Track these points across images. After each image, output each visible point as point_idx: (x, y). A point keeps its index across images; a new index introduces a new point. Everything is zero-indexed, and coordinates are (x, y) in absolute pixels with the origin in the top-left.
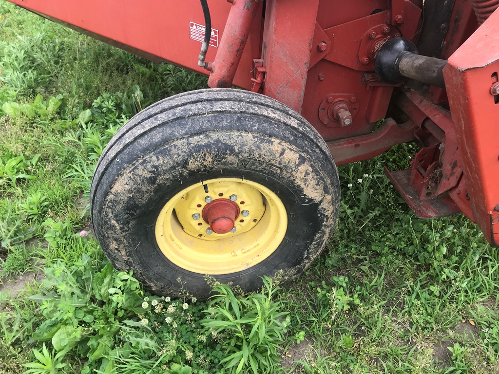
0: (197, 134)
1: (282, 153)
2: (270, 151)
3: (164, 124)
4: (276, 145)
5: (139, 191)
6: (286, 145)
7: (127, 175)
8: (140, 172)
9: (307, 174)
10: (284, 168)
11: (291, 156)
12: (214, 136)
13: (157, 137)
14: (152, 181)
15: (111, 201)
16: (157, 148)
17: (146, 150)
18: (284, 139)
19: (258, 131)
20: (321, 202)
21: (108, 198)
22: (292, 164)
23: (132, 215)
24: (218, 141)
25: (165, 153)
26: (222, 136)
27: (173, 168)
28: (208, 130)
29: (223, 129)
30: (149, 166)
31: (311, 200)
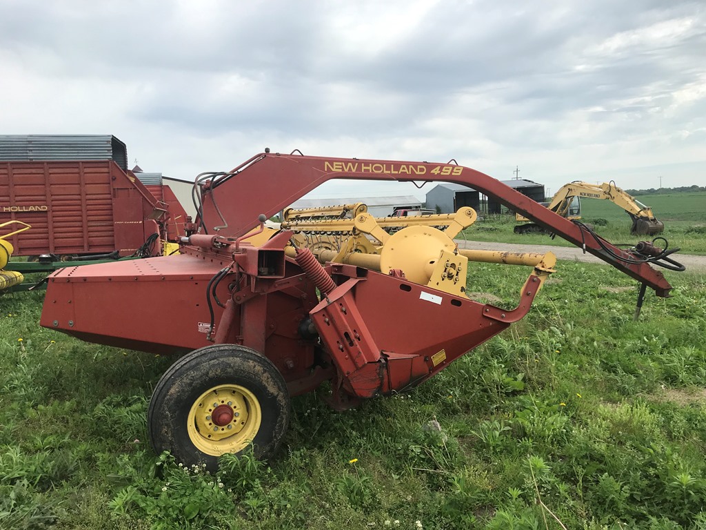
0: (213, 359)
1: (255, 367)
2: (248, 365)
3: (197, 357)
4: (251, 363)
5: (183, 391)
6: (256, 363)
7: (178, 383)
8: (185, 381)
9: (268, 378)
10: (256, 375)
11: (259, 368)
12: (221, 360)
13: (193, 363)
14: (190, 384)
15: (168, 400)
16: (193, 368)
17: (188, 370)
18: (255, 360)
19: (242, 357)
20: (278, 395)
21: (166, 399)
22: (260, 373)
23: (178, 406)
24: (223, 361)
25: (197, 370)
26: (225, 359)
27: (201, 376)
28: (218, 357)
29: (225, 356)
30: (189, 377)
31: (272, 394)
